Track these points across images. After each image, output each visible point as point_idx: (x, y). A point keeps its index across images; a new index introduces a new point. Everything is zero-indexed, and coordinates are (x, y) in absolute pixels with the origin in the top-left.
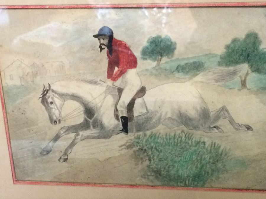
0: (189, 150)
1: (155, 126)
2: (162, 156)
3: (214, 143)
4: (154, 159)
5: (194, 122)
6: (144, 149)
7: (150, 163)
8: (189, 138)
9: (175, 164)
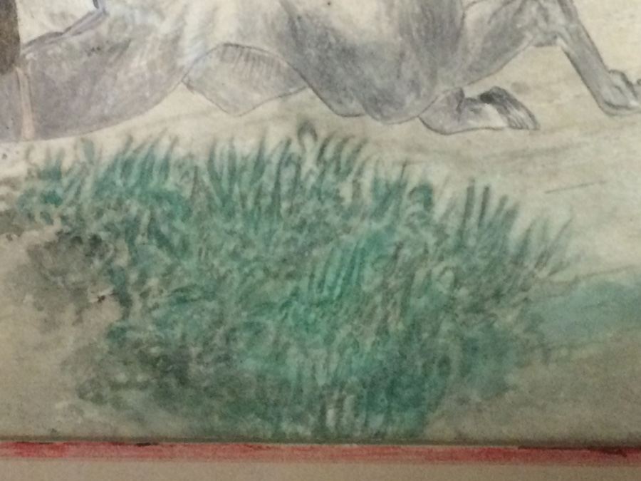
0: (344, 237)
1: (144, 99)
2: (188, 274)
3: (479, 192)
4: (144, 295)
5: (369, 70)
6: (86, 236)
7: (125, 316)
8: (343, 168)
9: (262, 319)
